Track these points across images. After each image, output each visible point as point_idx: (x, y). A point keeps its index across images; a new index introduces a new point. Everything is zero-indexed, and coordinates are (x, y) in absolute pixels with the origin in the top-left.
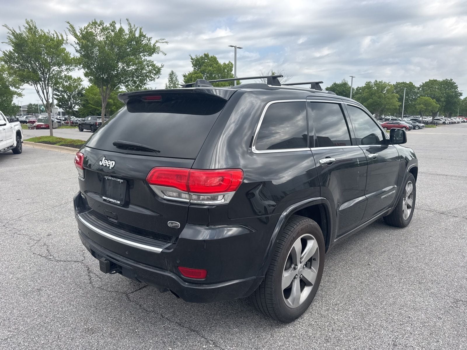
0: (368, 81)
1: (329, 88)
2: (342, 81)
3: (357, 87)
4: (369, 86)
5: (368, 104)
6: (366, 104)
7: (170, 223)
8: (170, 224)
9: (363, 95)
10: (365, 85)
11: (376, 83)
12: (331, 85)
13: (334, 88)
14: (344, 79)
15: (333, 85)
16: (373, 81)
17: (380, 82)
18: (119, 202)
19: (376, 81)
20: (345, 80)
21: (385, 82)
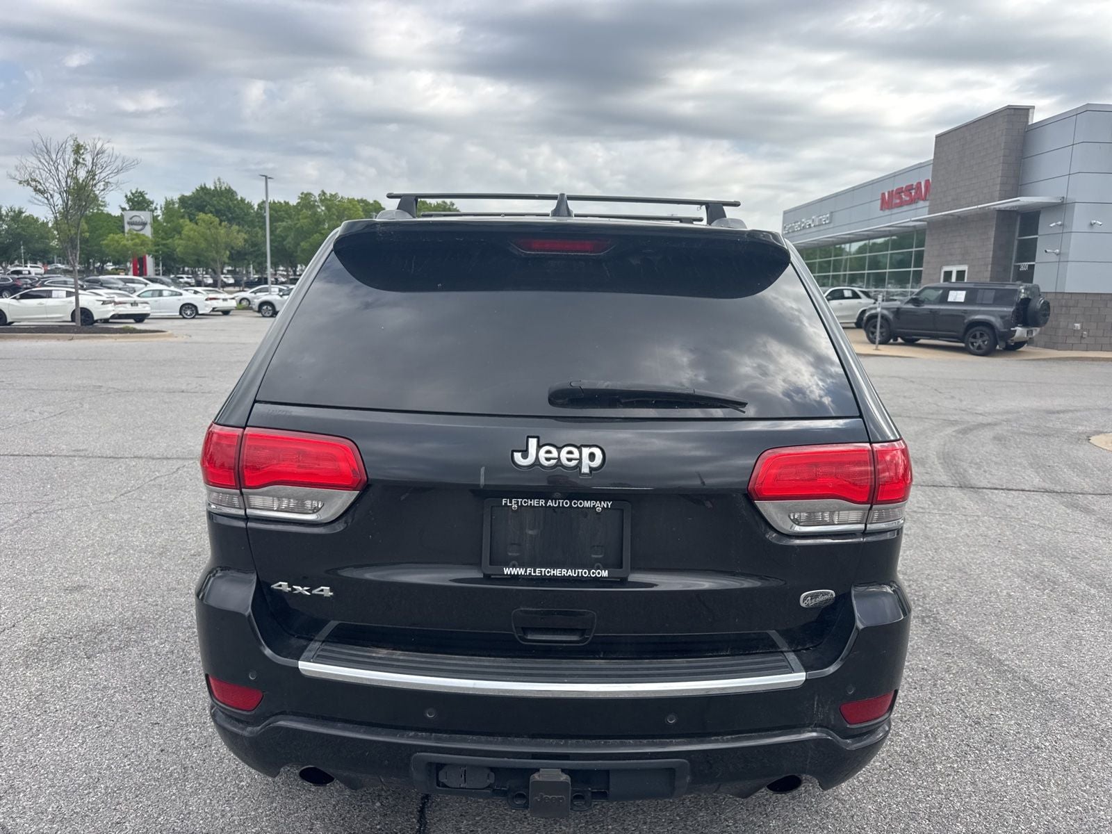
0: (305, 192)
1: (186, 196)
2: (215, 183)
3: (261, 201)
4: (309, 203)
5: (311, 245)
6: (308, 244)
7: (809, 598)
8: (807, 599)
9: (297, 223)
10: (299, 201)
11: (323, 198)
12: (194, 190)
13: (201, 197)
14: (219, 179)
15: (197, 190)
16: (316, 193)
17: (331, 195)
18: (605, 574)
19: (324, 193)
20: (222, 181)
21: (342, 198)
